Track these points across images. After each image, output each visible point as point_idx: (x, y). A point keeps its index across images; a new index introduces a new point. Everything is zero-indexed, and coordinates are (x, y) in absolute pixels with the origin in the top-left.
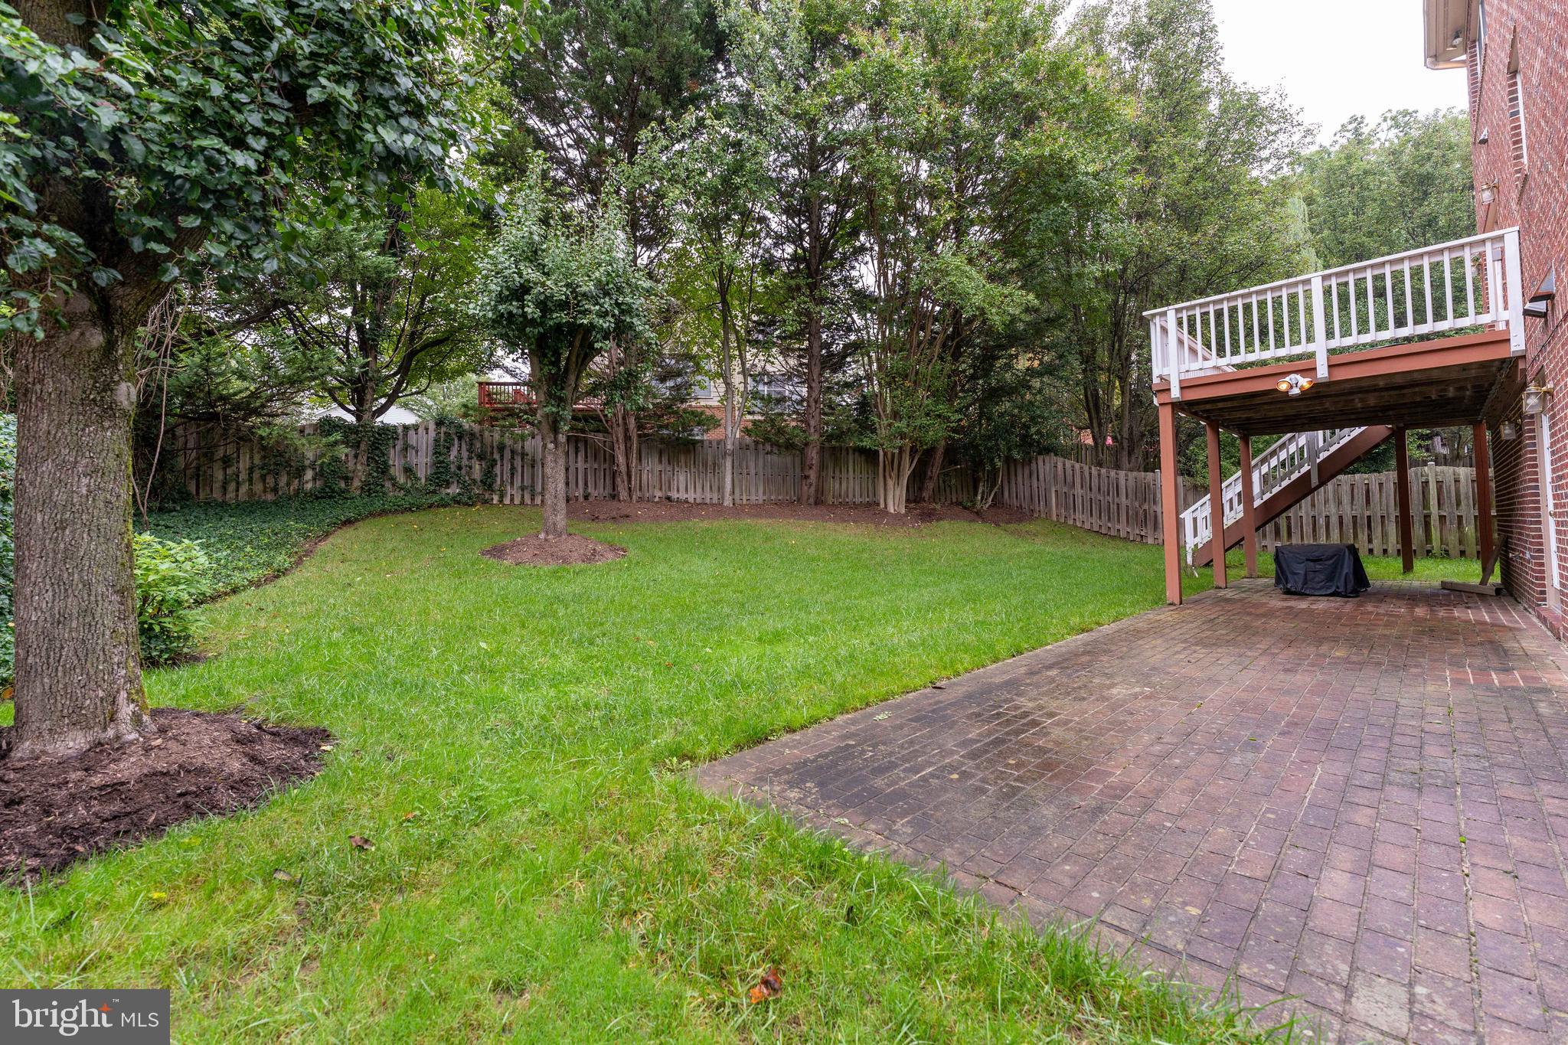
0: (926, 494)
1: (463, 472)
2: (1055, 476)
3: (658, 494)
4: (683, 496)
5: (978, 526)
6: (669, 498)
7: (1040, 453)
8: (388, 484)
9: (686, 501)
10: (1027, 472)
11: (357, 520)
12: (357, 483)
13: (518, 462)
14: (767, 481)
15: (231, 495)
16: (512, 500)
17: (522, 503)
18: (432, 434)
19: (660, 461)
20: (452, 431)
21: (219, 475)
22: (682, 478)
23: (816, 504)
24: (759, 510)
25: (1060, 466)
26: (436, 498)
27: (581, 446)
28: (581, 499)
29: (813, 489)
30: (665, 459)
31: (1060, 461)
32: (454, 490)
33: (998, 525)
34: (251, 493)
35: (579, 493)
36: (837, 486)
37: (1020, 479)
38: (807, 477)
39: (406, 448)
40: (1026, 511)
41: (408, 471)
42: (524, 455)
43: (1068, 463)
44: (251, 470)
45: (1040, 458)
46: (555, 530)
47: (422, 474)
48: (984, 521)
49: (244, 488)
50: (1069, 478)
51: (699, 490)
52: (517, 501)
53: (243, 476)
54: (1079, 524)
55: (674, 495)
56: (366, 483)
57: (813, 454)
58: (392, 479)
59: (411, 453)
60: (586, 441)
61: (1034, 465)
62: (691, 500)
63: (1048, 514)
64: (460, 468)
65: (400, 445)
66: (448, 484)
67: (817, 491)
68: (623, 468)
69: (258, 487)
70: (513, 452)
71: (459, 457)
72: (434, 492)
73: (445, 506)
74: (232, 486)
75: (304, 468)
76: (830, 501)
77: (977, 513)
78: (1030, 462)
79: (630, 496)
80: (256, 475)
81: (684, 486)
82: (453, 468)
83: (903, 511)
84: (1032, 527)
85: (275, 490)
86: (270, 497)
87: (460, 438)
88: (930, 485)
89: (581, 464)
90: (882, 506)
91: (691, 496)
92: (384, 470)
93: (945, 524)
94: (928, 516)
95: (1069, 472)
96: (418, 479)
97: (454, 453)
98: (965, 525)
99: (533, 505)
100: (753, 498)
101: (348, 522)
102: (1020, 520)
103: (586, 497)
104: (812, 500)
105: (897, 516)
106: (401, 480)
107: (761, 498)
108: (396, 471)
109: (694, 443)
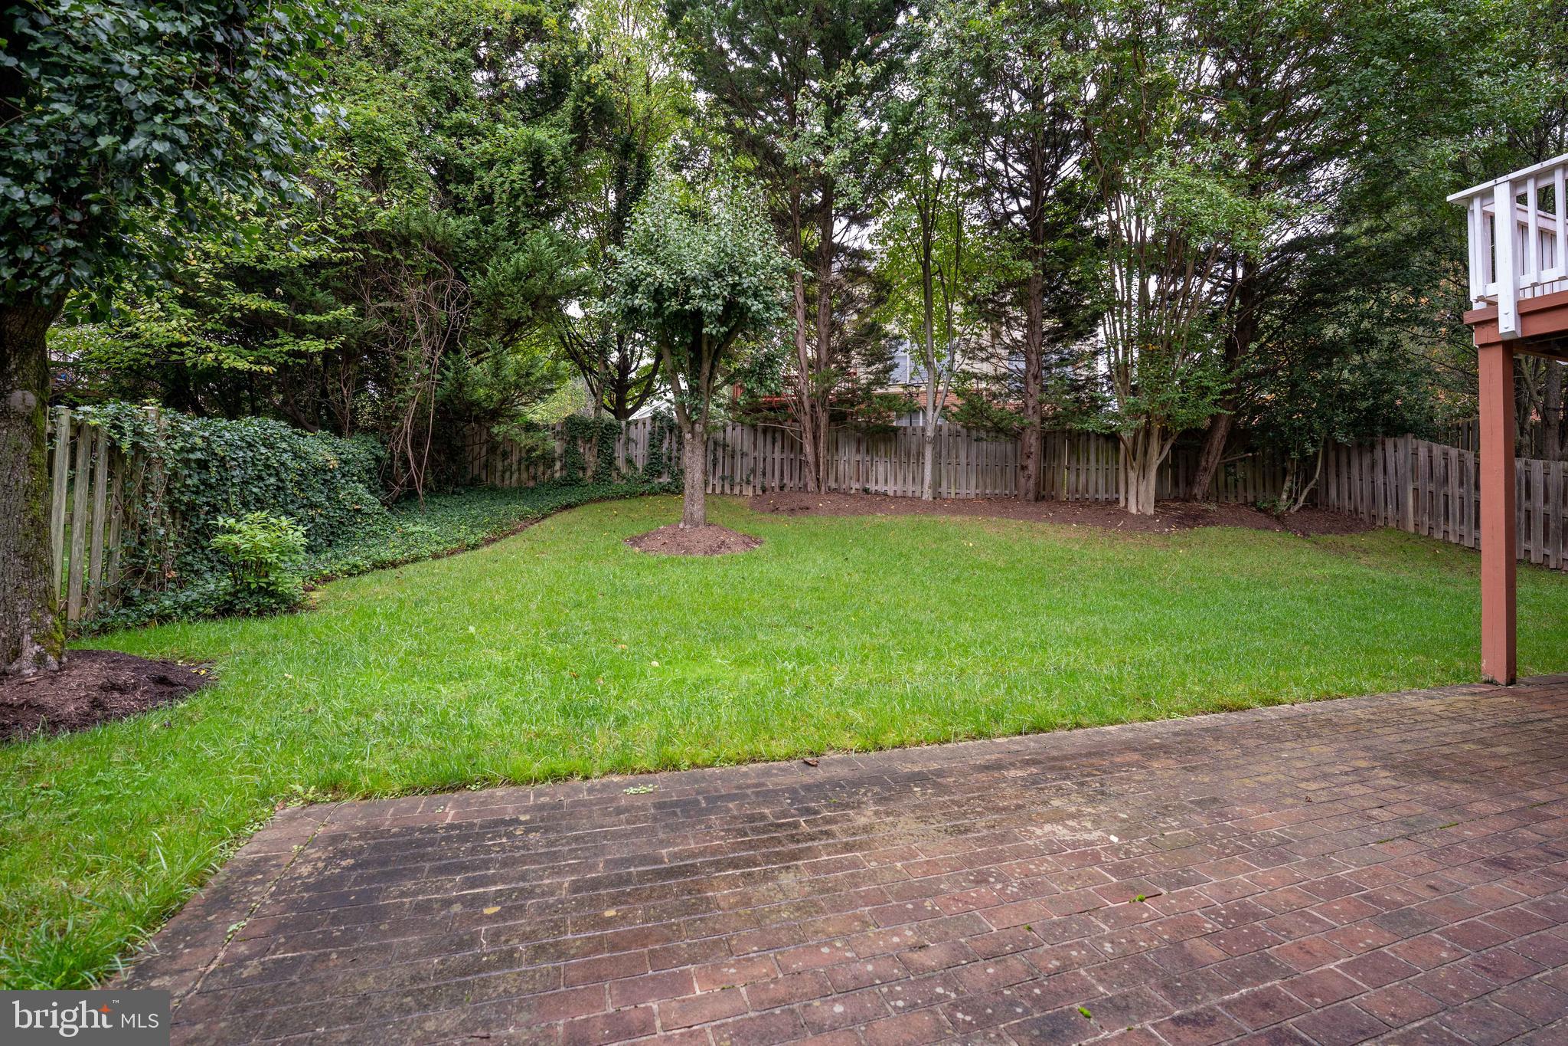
0: (1198, 491)
1: (673, 463)
2: (1414, 470)
3: (855, 486)
4: (881, 488)
5: (1273, 536)
6: (866, 491)
7: (1386, 434)
8: (614, 474)
9: (885, 494)
10: (1367, 461)
11: (577, 505)
12: (589, 473)
13: (720, 453)
14: (982, 472)
15: (507, 482)
16: (714, 490)
17: (723, 493)
18: (649, 428)
19: (858, 451)
20: (664, 424)
21: (500, 467)
22: (881, 469)
23: (1037, 499)
24: (962, 506)
25: (1423, 453)
26: (647, 487)
27: (778, 436)
28: (777, 490)
29: (1032, 481)
30: (863, 448)
31: (1423, 447)
32: (665, 479)
33: (1305, 535)
34: (519, 480)
35: (775, 483)
36: (1073, 478)
37: (1355, 471)
38: (1024, 468)
39: (629, 440)
40: (1365, 517)
41: (629, 462)
42: (725, 446)
43: (1437, 449)
44: (520, 462)
45: (1389, 443)
46: (692, 520)
47: (640, 465)
48: (1286, 528)
49: (515, 476)
50: (1439, 471)
51: (900, 481)
52: (718, 491)
53: (515, 467)
54: (1453, 539)
55: (872, 487)
56: (596, 473)
57: (1032, 441)
58: (617, 469)
59: (632, 445)
60: (783, 431)
61: (1378, 452)
62: (891, 494)
63: (1401, 523)
64: (670, 459)
65: (623, 437)
66: (660, 474)
67: (1037, 484)
68: (811, 459)
69: (524, 476)
70: (715, 443)
71: (670, 449)
72: (648, 481)
73: (655, 494)
74: (507, 474)
75: (554, 460)
76: (1064, 495)
77: (1278, 517)
78: (1372, 447)
79: (819, 487)
80: (523, 467)
81: (884, 477)
82: (665, 459)
83: (1151, 511)
84: (1363, 540)
85: (535, 478)
86: (531, 484)
87: (671, 431)
88: (1206, 479)
89: (777, 455)
90: (1122, 504)
91: (890, 489)
92: (611, 462)
93: (1213, 531)
94: (1193, 520)
95: (1438, 461)
96: (636, 469)
97: (666, 445)
98: (1246, 533)
99: (732, 495)
100: (963, 491)
101: (569, 507)
102: (1348, 530)
103: (782, 488)
104: (1031, 496)
105: (1142, 520)
106: (624, 471)
107: (973, 491)
108: (620, 463)
109: (895, 430)
